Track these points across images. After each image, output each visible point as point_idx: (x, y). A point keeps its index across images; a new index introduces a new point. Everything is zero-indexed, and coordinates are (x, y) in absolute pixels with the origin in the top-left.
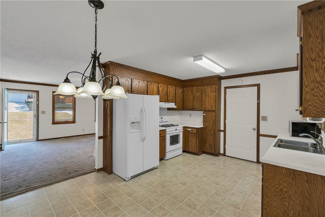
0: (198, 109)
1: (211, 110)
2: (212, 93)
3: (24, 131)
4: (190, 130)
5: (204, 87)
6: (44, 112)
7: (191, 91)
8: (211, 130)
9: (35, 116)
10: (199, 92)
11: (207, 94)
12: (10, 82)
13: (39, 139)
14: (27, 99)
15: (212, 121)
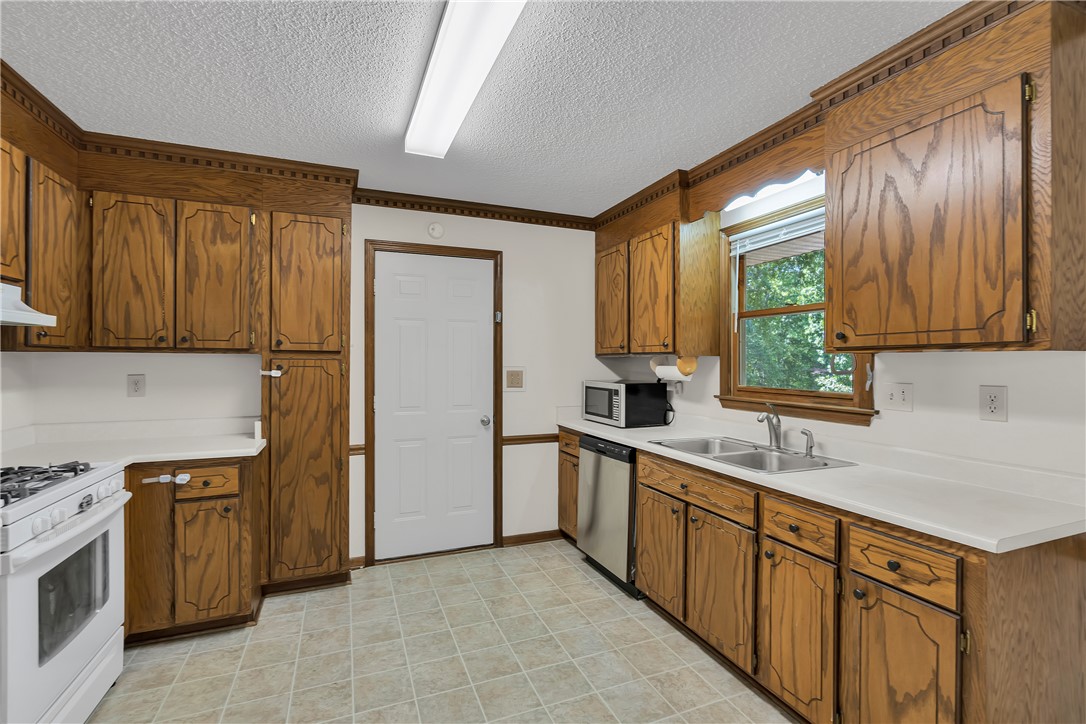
0: (223, 345)
1: (315, 348)
2: (320, 257)
4: (183, 478)
5: (266, 216)
7: (164, 222)
8: (316, 456)
10: (233, 241)
11: (290, 262)
15: (324, 406)
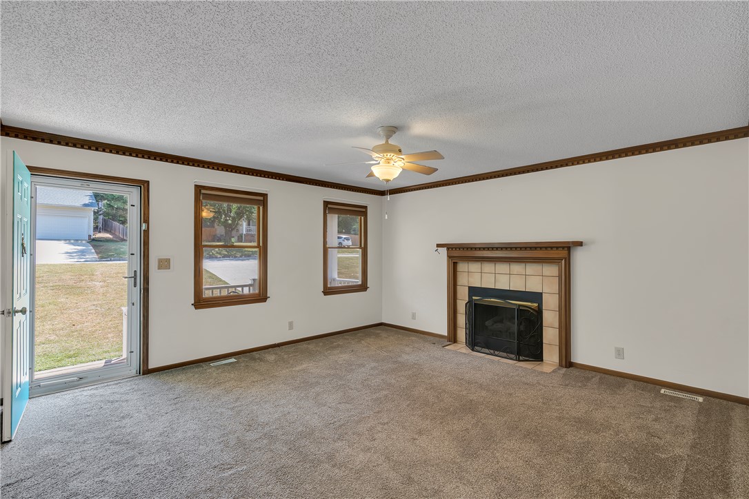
3: (89, 318)
6: (168, 261)
9: (135, 279)
12: (43, 141)
13: (151, 366)
14: (91, 232)
